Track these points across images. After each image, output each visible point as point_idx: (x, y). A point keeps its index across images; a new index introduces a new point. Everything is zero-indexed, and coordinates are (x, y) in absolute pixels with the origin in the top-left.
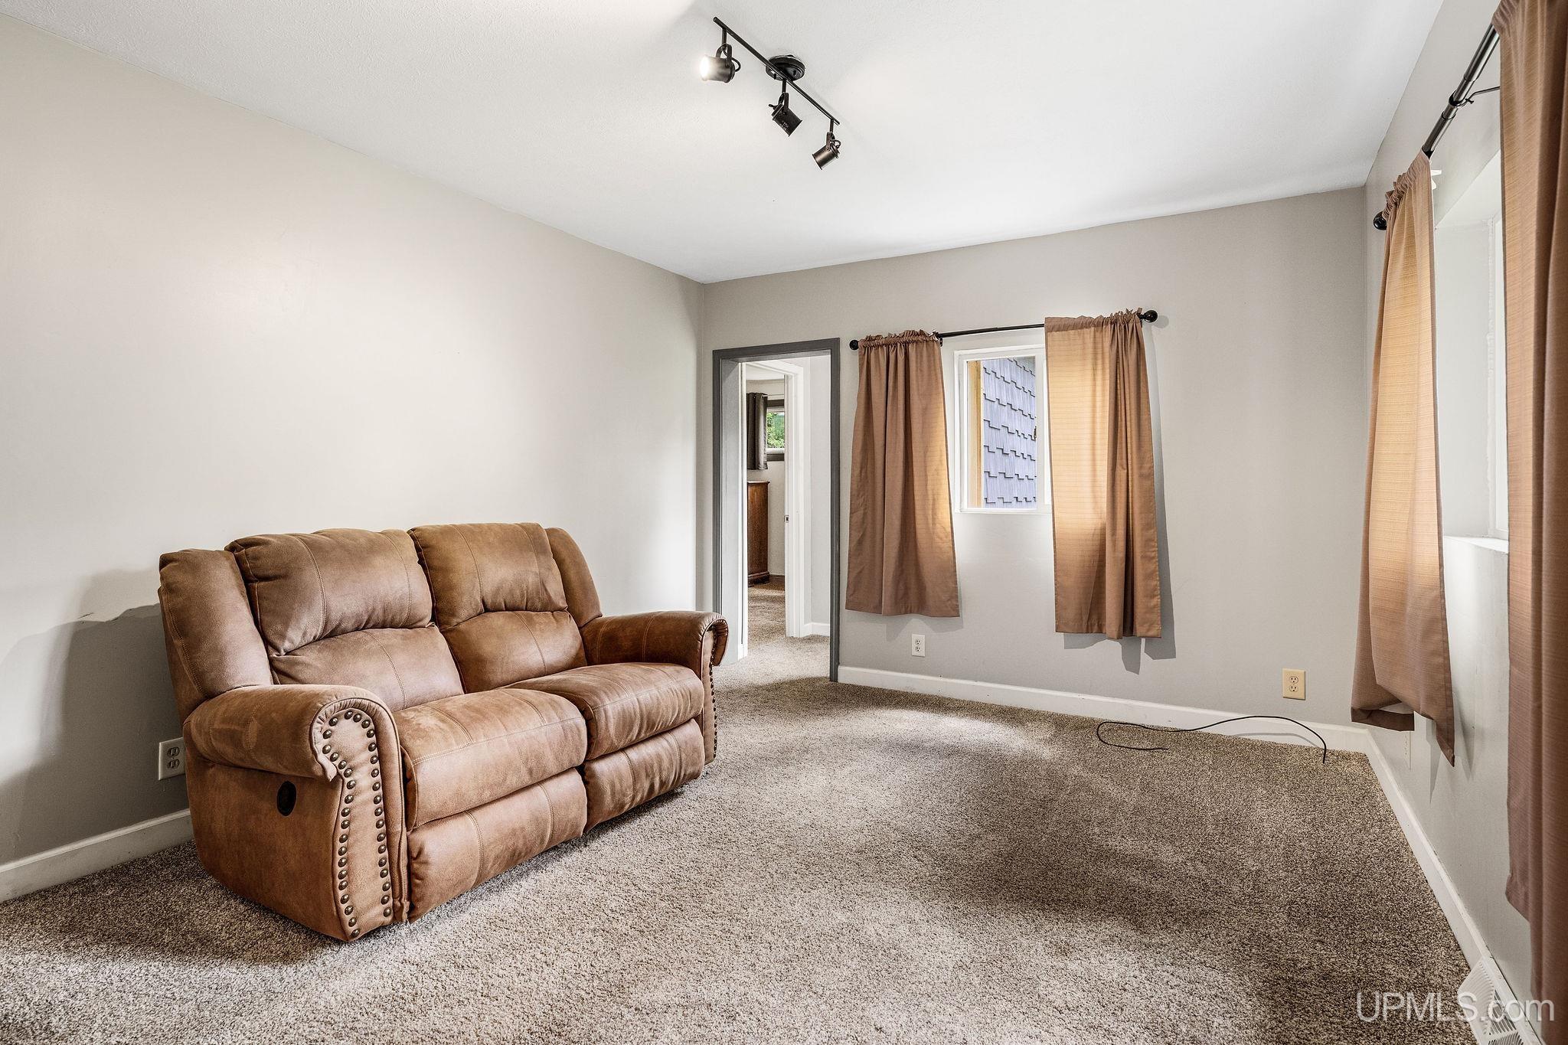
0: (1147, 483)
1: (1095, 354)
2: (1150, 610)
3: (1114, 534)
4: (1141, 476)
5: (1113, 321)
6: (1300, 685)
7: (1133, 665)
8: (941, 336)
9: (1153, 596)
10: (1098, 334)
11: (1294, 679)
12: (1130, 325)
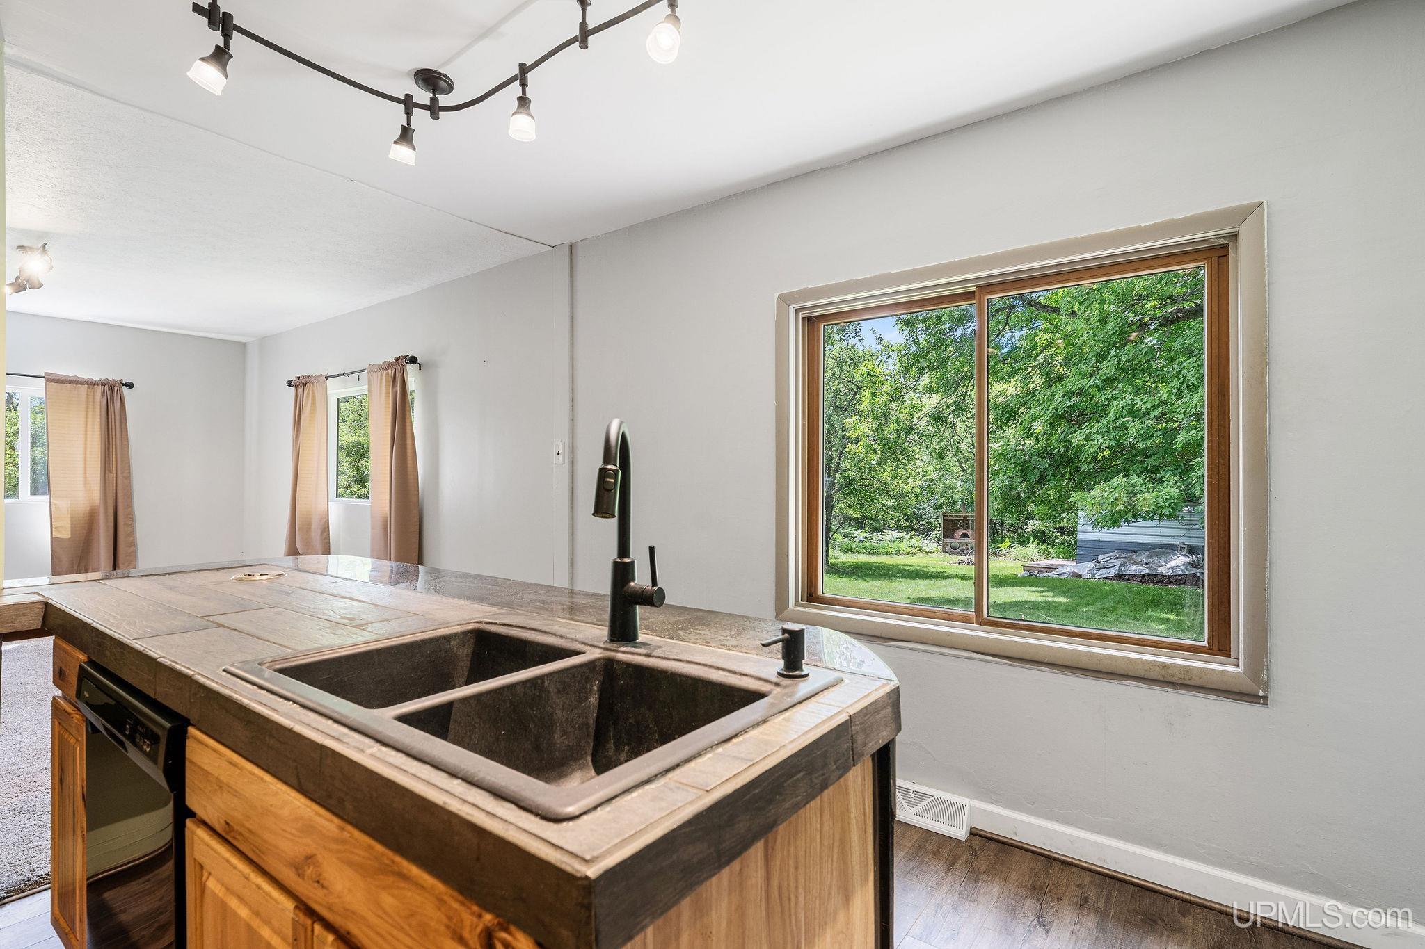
0: (127, 481)
1: (87, 402)
2: (129, 554)
3: (106, 512)
4: (123, 477)
5: (104, 384)
9: (131, 546)
10: (90, 390)
12: (116, 388)
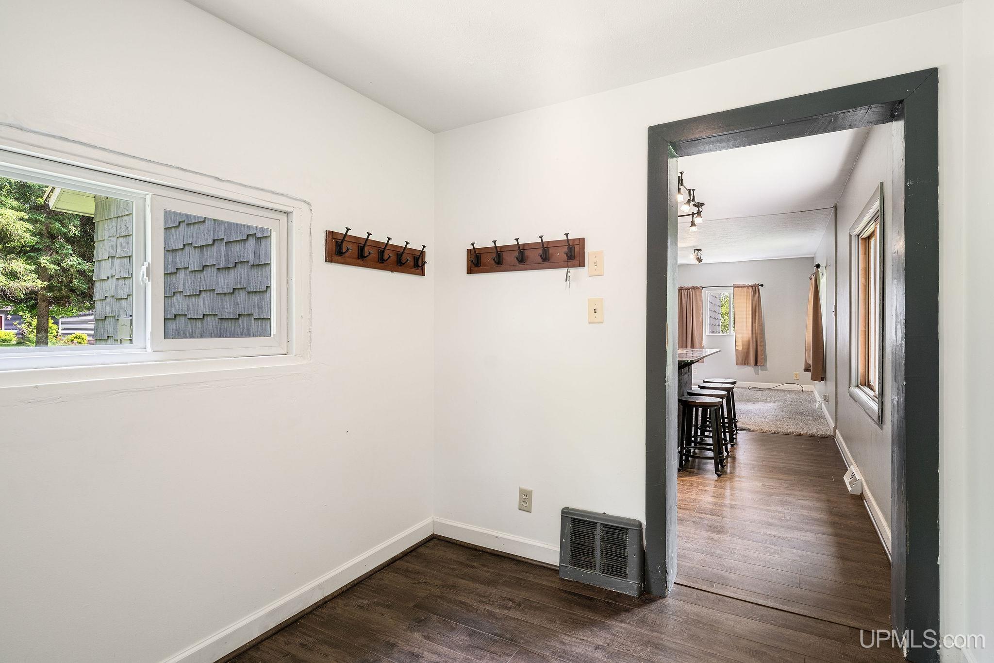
0: (761, 327)
1: (747, 294)
2: (762, 359)
3: (753, 340)
4: (759, 325)
5: (752, 286)
6: (798, 376)
7: (757, 373)
8: (702, 287)
9: (762, 355)
10: (748, 289)
11: (796, 375)
12: (757, 287)
